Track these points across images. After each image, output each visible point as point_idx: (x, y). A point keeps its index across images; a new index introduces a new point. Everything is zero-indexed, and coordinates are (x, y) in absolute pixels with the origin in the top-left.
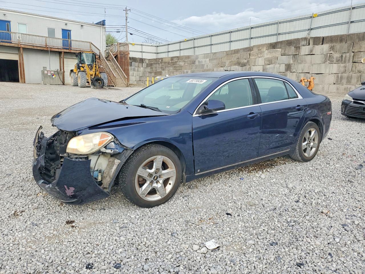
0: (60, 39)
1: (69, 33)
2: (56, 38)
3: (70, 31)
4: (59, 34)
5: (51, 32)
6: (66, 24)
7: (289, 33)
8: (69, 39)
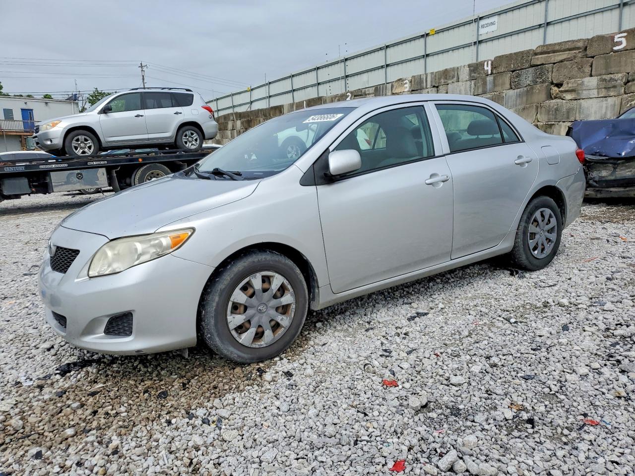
0: (21, 121)
1: (30, 113)
2: (16, 121)
3: (32, 110)
4: (17, 115)
5: (8, 114)
6: (26, 103)
7: (240, 105)
8: (31, 119)
